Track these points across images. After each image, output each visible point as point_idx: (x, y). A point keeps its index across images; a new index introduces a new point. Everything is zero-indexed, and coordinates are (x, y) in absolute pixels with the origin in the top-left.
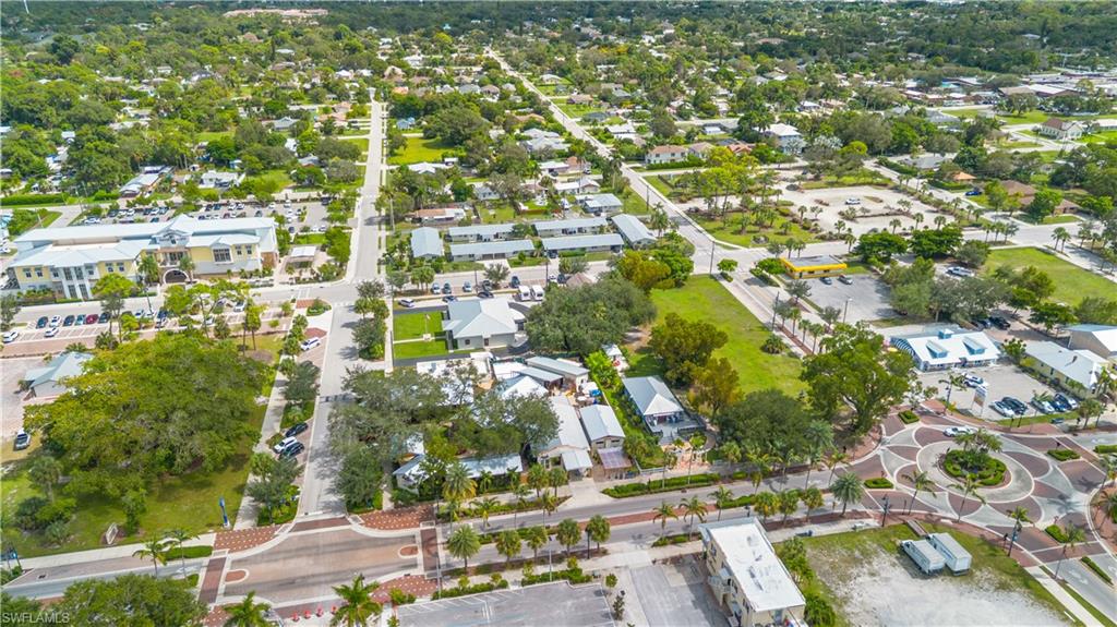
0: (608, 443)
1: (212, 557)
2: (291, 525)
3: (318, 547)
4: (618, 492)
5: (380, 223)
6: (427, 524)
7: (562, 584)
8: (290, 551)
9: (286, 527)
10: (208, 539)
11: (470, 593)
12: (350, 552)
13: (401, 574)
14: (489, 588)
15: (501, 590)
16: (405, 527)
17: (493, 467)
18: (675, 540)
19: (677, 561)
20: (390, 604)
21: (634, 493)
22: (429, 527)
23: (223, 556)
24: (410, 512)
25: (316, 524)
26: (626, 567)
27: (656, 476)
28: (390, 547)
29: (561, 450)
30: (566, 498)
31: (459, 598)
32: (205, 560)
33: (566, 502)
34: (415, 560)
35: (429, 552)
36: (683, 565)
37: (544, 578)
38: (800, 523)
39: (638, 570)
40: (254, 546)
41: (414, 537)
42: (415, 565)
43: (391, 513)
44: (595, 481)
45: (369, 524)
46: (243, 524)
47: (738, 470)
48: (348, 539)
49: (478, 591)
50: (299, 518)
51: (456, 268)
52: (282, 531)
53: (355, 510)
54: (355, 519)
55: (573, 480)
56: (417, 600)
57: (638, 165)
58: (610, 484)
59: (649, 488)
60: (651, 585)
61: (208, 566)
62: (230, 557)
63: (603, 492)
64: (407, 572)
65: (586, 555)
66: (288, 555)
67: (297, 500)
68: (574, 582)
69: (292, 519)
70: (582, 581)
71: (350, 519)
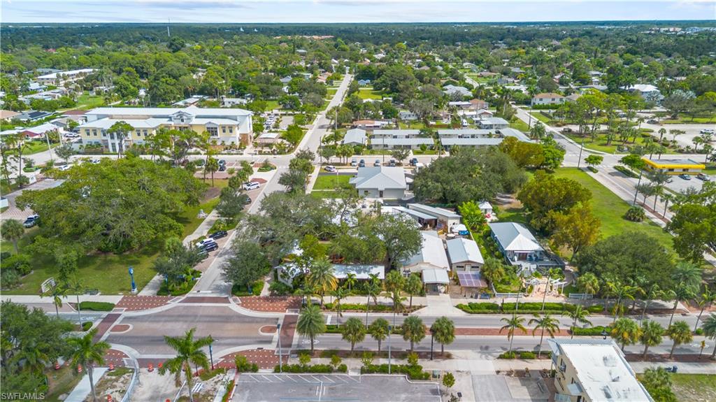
0: (468, 268)
1: (111, 312)
2: (183, 298)
3: (196, 316)
4: (472, 309)
5: (328, 128)
6: (292, 311)
7: (401, 378)
8: (172, 316)
9: (179, 298)
10: (115, 299)
11: (310, 372)
12: (219, 324)
13: (255, 347)
14: (329, 370)
15: (340, 374)
16: (274, 311)
17: (359, 272)
18: (523, 356)
19: (522, 375)
20: (236, 370)
21: (486, 311)
22: (293, 314)
23: (120, 313)
24: (282, 300)
25: (202, 300)
26: (468, 373)
27: (511, 300)
28: (253, 325)
29: (423, 266)
30: (421, 307)
31: (299, 374)
32: (105, 314)
33: (420, 310)
34: (272, 337)
35: (285, 333)
36: (528, 379)
37: (383, 369)
38: (662, 359)
39: (481, 377)
40: (147, 308)
41: (278, 319)
42: (269, 342)
43: (266, 299)
44: (451, 297)
45: (244, 305)
46: (146, 292)
47: (594, 305)
48: (224, 314)
49: (317, 371)
50: (193, 293)
51: (372, 153)
52: (173, 301)
53: (238, 293)
54: (235, 300)
55: (431, 294)
56: (260, 370)
57: (525, 106)
58: (465, 302)
59: (502, 309)
60: (492, 392)
61: (104, 318)
62: (125, 313)
63: (457, 307)
64: (260, 346)
65: (430, 356)
66: (169, 319)
67: (196, 281)
68: (412, 378)
69: (186, 293)
70: (420, 378)
71: (231, 300)
